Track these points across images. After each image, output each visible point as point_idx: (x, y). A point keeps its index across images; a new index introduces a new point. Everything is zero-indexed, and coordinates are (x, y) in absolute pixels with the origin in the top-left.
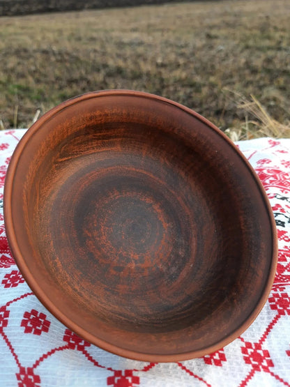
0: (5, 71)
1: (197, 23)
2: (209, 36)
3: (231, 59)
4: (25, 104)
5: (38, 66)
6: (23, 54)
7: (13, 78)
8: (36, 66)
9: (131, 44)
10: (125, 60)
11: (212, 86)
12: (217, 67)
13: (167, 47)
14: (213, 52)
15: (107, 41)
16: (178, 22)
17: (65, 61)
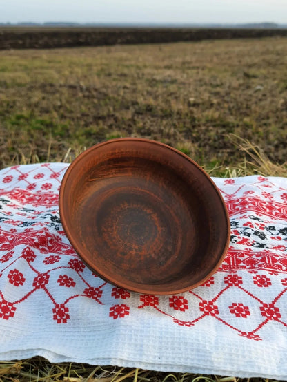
0: (29, 106)
1: (235, 62)
2: (247, 76)
3: (269, 99)
4: (48, 139)
5: (64, 101)
6: (48, 88)
7: (37, 113)
8: (61, 101)
9: (163, 81)
10: (156, 98)
11: (246, 126)
12: (253, 107)
13: (201, 86)
14: (250, 92)
15: (139, 78)
16: (215, 59)
17: (93, 97)
